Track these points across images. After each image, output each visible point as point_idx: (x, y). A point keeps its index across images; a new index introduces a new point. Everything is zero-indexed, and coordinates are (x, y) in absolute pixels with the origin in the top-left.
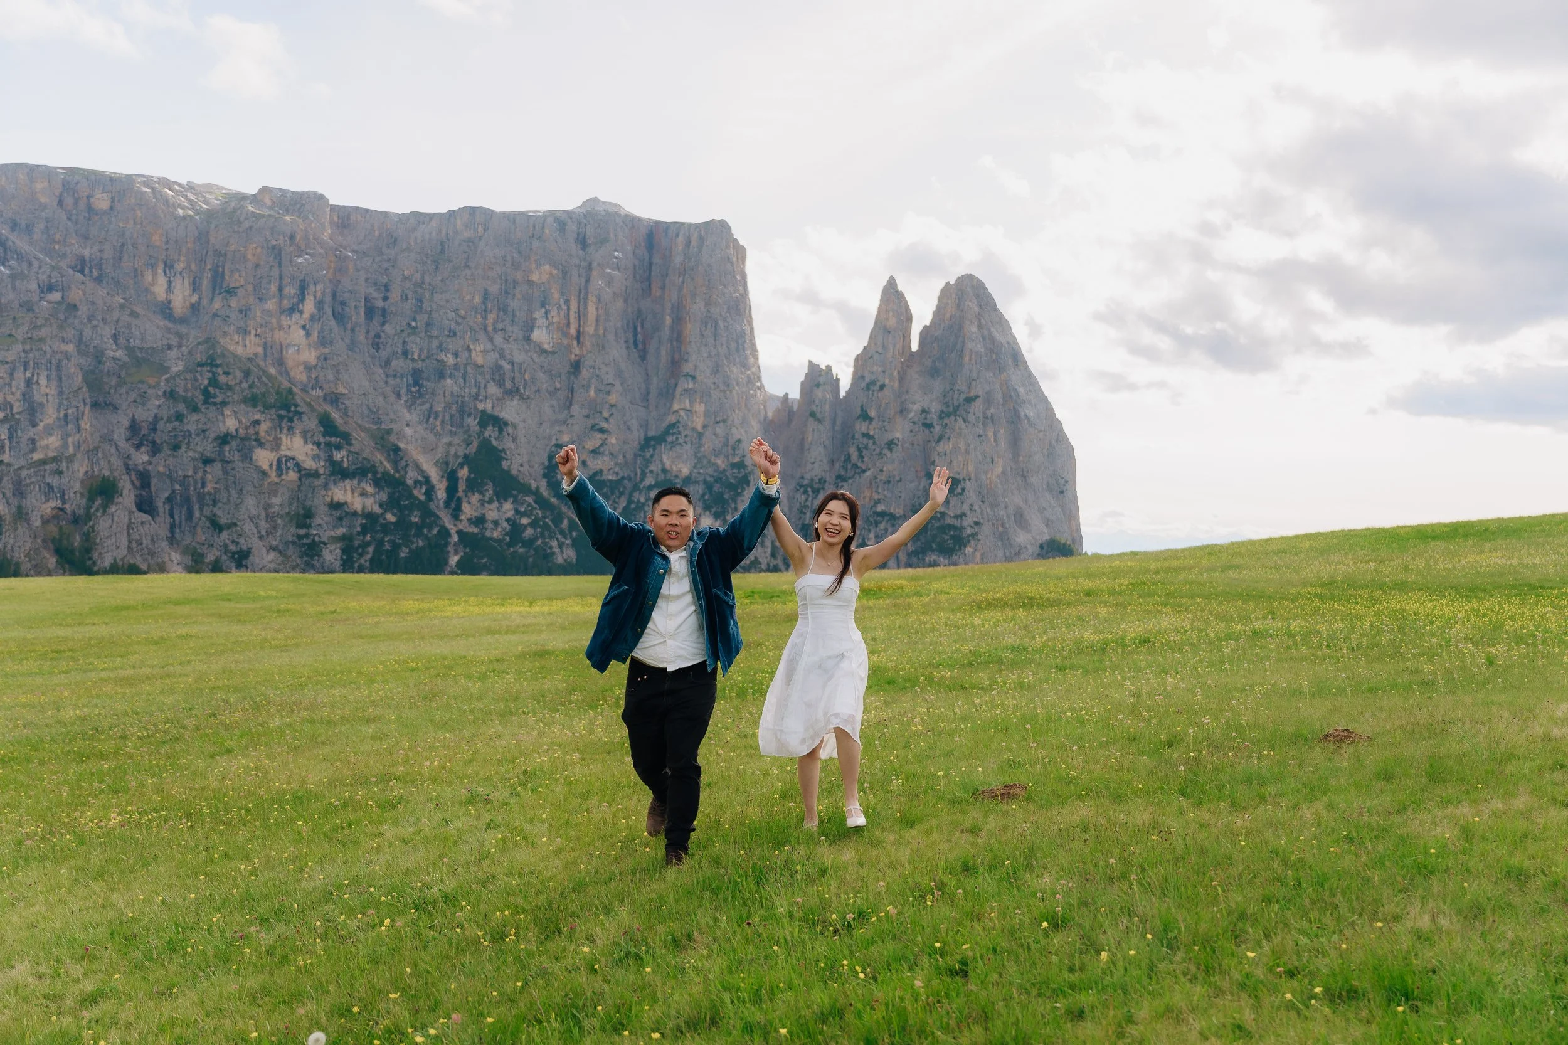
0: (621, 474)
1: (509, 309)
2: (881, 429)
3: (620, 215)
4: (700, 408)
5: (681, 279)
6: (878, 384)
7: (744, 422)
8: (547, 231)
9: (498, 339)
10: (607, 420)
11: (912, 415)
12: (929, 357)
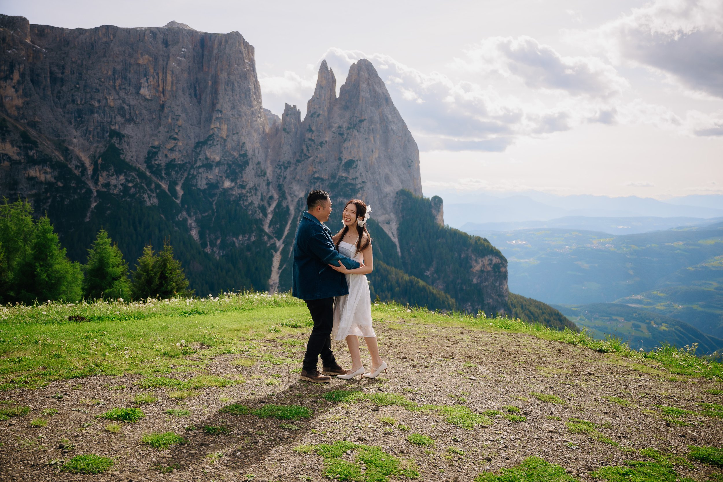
0: (185, 161)
1: (128, 78)
2: (318, 136)
3: (186, 30)
4: (225, 127)
5: (216, 62)
6: (317, 114)
7: (249, 133)
8: (146, 38)
9: (122, 93)
10: (177, 134)
11: (334, 129)
12: (344, 101)
